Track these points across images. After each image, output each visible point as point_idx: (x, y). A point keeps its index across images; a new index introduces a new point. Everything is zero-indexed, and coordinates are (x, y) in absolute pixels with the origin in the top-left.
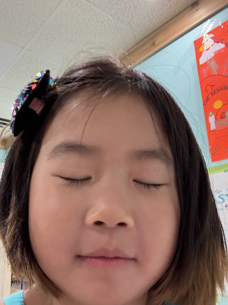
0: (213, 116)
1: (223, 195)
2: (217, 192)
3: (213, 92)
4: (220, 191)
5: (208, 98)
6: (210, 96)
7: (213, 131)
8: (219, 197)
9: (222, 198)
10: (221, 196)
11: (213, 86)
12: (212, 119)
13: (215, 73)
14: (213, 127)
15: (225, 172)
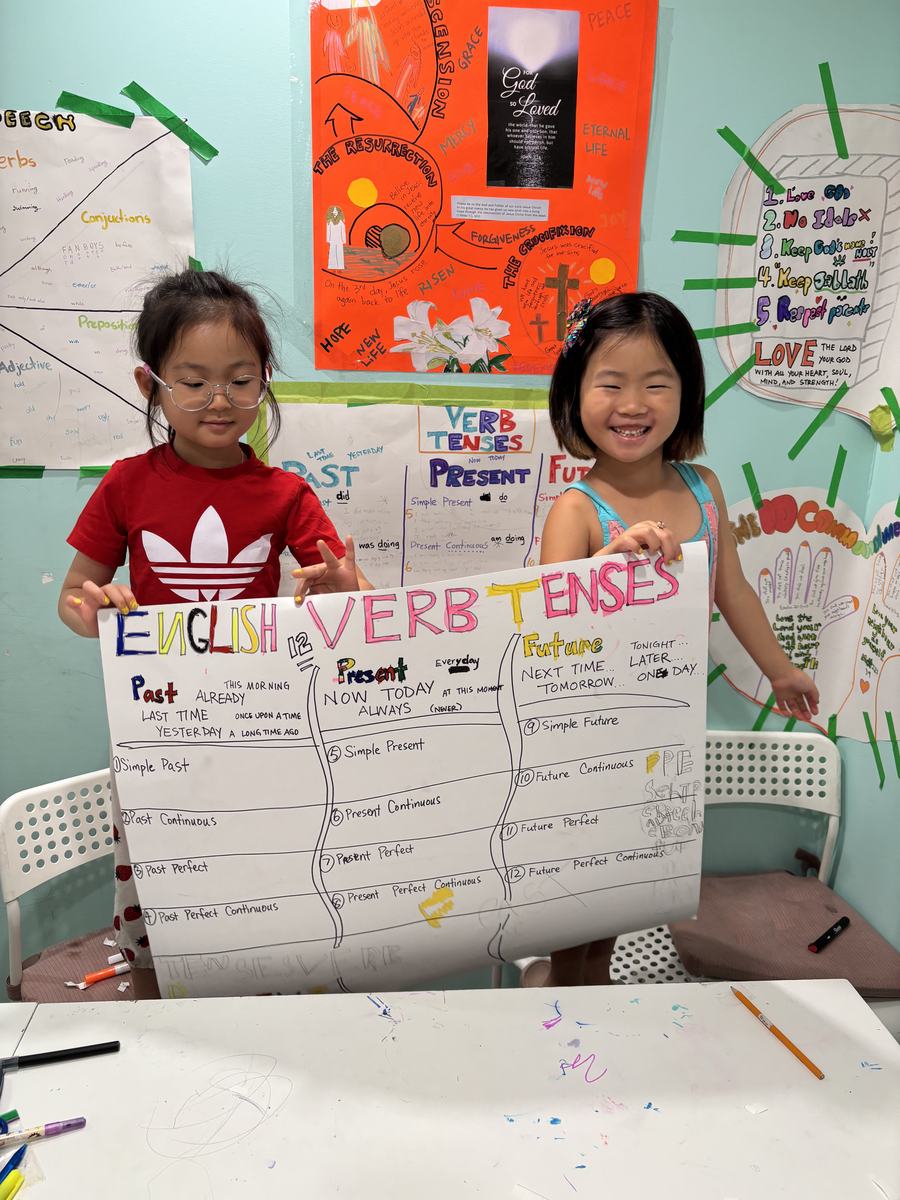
0: (341, 225)
1: (336, 467)
2: (318, 457)
3: (354, 140)
4: (331, 455)
5: (332, 151)
6: (341, 149)
7: (333, 273)
8: (324, 470)
9: (331, 475)
10: (329, 470)
11: (360, 119)
12: (336, 233)
13: (372, 76)
14: (336, 261)
15: (349, 405)
